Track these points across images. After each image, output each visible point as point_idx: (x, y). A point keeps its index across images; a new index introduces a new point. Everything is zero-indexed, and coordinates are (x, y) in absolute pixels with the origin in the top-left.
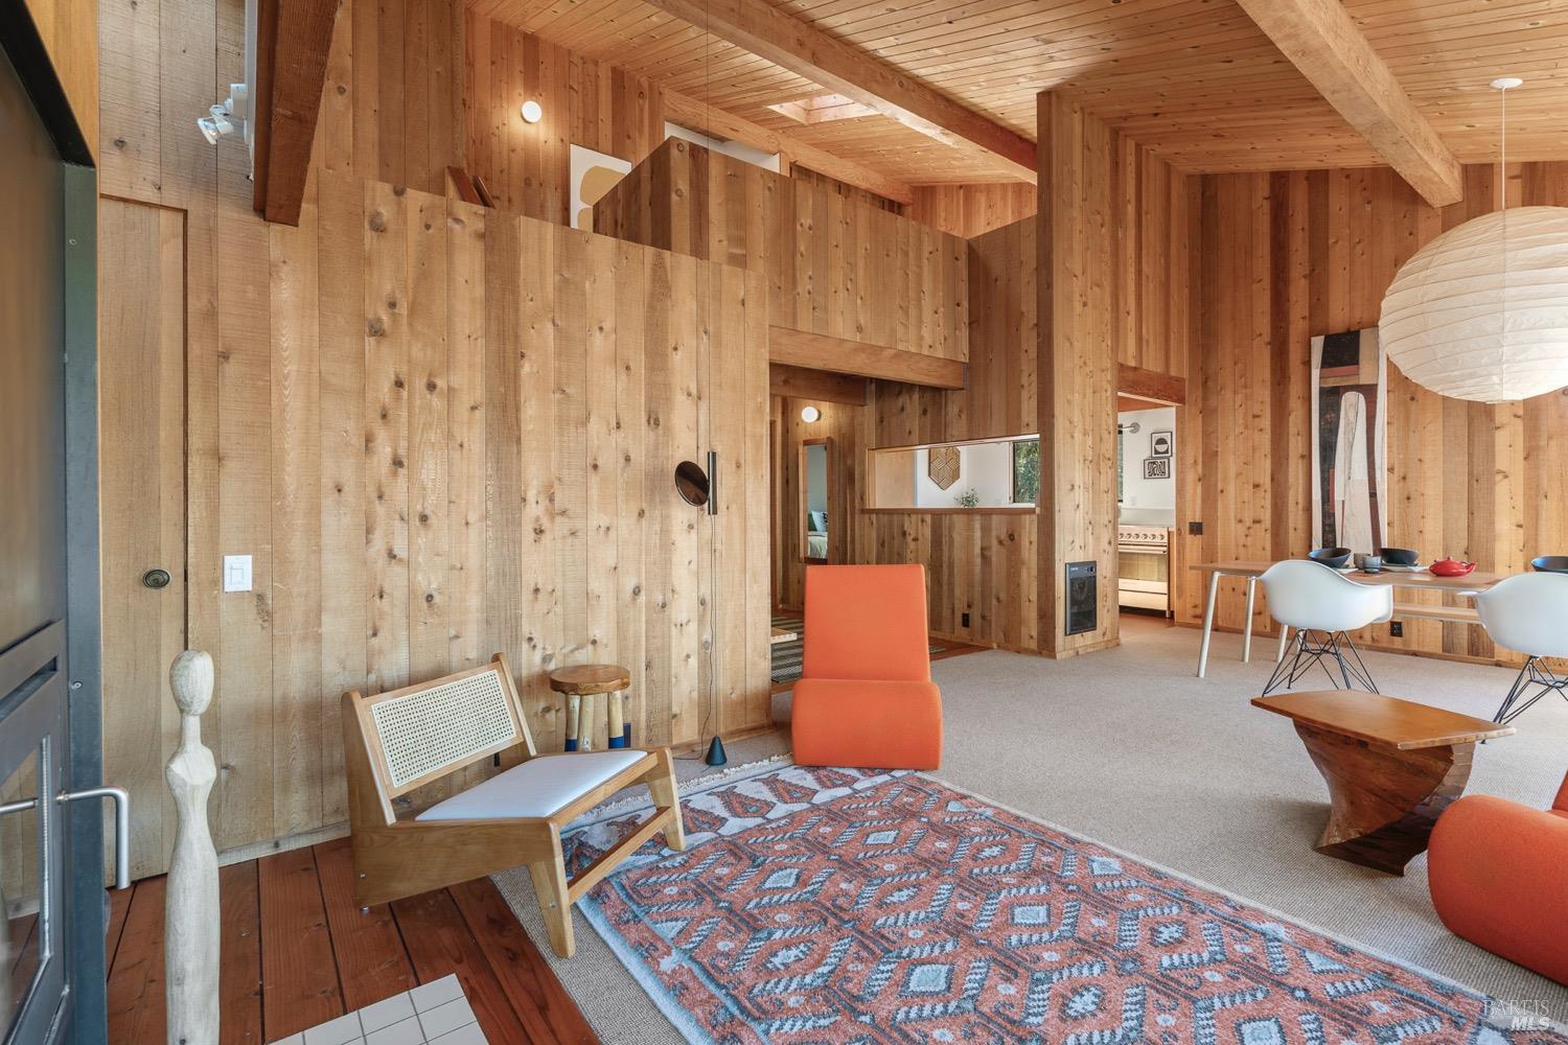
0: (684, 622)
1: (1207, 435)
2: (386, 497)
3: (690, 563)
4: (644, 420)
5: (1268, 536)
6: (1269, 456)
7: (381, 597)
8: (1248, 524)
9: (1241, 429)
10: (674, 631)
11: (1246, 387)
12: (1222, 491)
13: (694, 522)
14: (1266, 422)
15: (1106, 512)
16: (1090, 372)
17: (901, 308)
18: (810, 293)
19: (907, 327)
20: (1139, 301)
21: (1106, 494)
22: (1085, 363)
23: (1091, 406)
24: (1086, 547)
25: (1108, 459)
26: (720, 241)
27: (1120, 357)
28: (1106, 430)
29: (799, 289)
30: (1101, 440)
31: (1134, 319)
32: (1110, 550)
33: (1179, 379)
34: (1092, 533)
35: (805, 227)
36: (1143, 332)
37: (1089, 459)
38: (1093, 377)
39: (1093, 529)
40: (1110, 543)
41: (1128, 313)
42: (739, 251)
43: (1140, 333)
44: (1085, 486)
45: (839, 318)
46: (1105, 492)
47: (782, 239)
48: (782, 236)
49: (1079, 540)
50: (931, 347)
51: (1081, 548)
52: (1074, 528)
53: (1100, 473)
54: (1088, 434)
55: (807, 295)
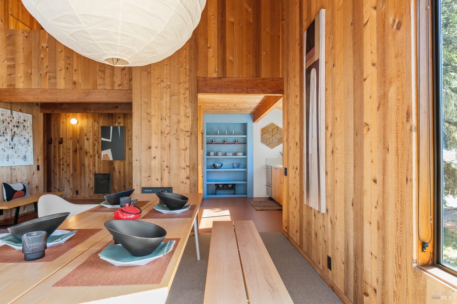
5: (299, 178)
8: (295, 170)
9: (294, 106)
15: (184, 161)
16: (167, 85)
17: (100, 70)
18: (46, 73)
19: (104, 79)
20: (223, 38)
21: (184, 151)
22: (162, 81)
23: (168, 104)
24: (163, 180)
25: (186, 131)
26: (4, 61)
27: (200, 74)
28: (185, 115)
29: (41, 73)
30: (179, 122)
31: (216, 50)
32: (188, 181)
33: (274, 79)
34: (169, 172)
35: (44, 47)
36: (227, 56)
37: (167, 132)
38: (170, 88)
39: (170, 170)
40: (188, 178)
41: (210, 48)
42: (12, 63)
43: (223, 57)
44: (162, 147)
45: (63, 80)
46: (183, 150)
47: (33, 55)
48: (33, 53)
49: (156, 175)
50: (120, 85)
51: (157, 180)
52: (151, 169)
53: (178, 140)
54: (165, 119)
55: (45, 74)
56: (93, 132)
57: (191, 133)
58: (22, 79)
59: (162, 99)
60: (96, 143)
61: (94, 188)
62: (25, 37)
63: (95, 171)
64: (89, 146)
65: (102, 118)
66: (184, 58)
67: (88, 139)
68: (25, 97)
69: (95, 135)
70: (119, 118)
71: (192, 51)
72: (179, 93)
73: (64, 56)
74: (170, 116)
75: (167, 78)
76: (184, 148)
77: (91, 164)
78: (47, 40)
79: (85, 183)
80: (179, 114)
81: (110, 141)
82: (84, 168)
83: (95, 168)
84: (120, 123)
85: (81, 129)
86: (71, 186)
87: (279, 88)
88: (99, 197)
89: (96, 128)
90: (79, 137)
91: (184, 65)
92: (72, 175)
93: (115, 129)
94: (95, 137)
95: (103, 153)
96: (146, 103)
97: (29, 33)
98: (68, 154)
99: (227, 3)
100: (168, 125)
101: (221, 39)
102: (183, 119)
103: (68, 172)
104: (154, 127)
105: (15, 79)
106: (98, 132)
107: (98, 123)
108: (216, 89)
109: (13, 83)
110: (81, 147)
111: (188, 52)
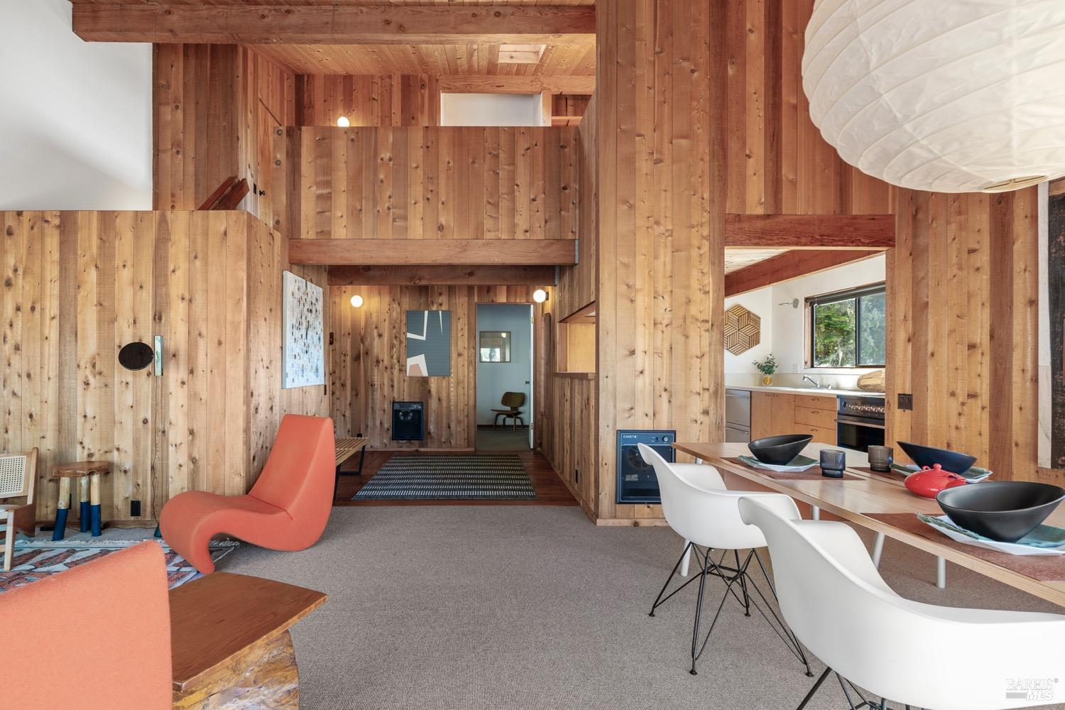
0: (178, 444)
1: (916, 283)
2: (12, 365)
3: (182, 406)
4: (151, 318)
5: (986, 416)
6: (988, 304)
7: (9, 414)
8: (961, 399)
9: (955, 271)
10: (171, 449)
11: (960, 213)
12: (932, 355)
13: (185, 380)
14: (984, 258)
15: (699, 379)
16: (667, 231)
17: (490, 203)
18: (389, 209)
19: (497, 219)
20: (775, 138)
21: (699, 360)
22: (657, 223)
23: (669, 267)
24: (657, 416)
25: (703, 321)
26: (310, 187)
27: (731, 208)
28: (700, 290)
29: (379, 208)
30: (689, 301)
31: (762, 162)
32: (706, 419)
33: (875, 217)
34: (670, 401)
35: (384, 160)
36: (783, 172)
37: (666, 322)
38: (671, 236)
39: (671, 396)
40: (706, 412)
41: (749, 156)
42: (325, 191)
43: (775, 175)
44: (655, 351)
45: (419, 223)
46: (697, 357)
47: (364, 174)
48: (363, 172)
49: (643, 407)
50: (526, 231)
51: (647, 415)
52: (634, 394)
53: (687, 337)
54: (663, 297)
55: (387, 211)
56: (390, 323)
57: (712, 325)
58: (344, 221)
59: (656, 257)
60: (395, 342)
61: (391, 430)
62: (350, 140)
63: (394, 398)
64: (382, 348)
65: (407, 295)
66: (700, 177)
67: (380, 336)
68: (347, 255)
69: (394, 327)
70: (440, 294)
71: (716, 163)
72: (690, 245)
73: (422, 175)
74: (672, 292)
75: (666, 217)
76: (699, 355)
77: (386, 383)
78: (390, 146)
79: (374, 419)
80: (687, 287)
81: (423, 338)
82: (373, 391)
83: (393, 390)
84: (441, 305)
85: (368, 317)
86: (349, 426)
87: (884, 235)
88: (401, 447)
89: (394, 314)
90: (365, 333)
91: (700, 190)
92: (350, 404)
93: (433, 315)
94: (394, 331)
95: (411, 361)
96: (626, 266)
97: (357, 133)
98: (343, 364)
99: (783, 70)
100: (669, 309)
101: (772, 138)
102: (697, 296)
103: (342, 398)
104: (640, 312)
105: (331, 220)
106: (401, 322)
107: (399, 304)
108: (760, 238)
109: (326, 229)
110: (367, 350)
111: (707, 166)
